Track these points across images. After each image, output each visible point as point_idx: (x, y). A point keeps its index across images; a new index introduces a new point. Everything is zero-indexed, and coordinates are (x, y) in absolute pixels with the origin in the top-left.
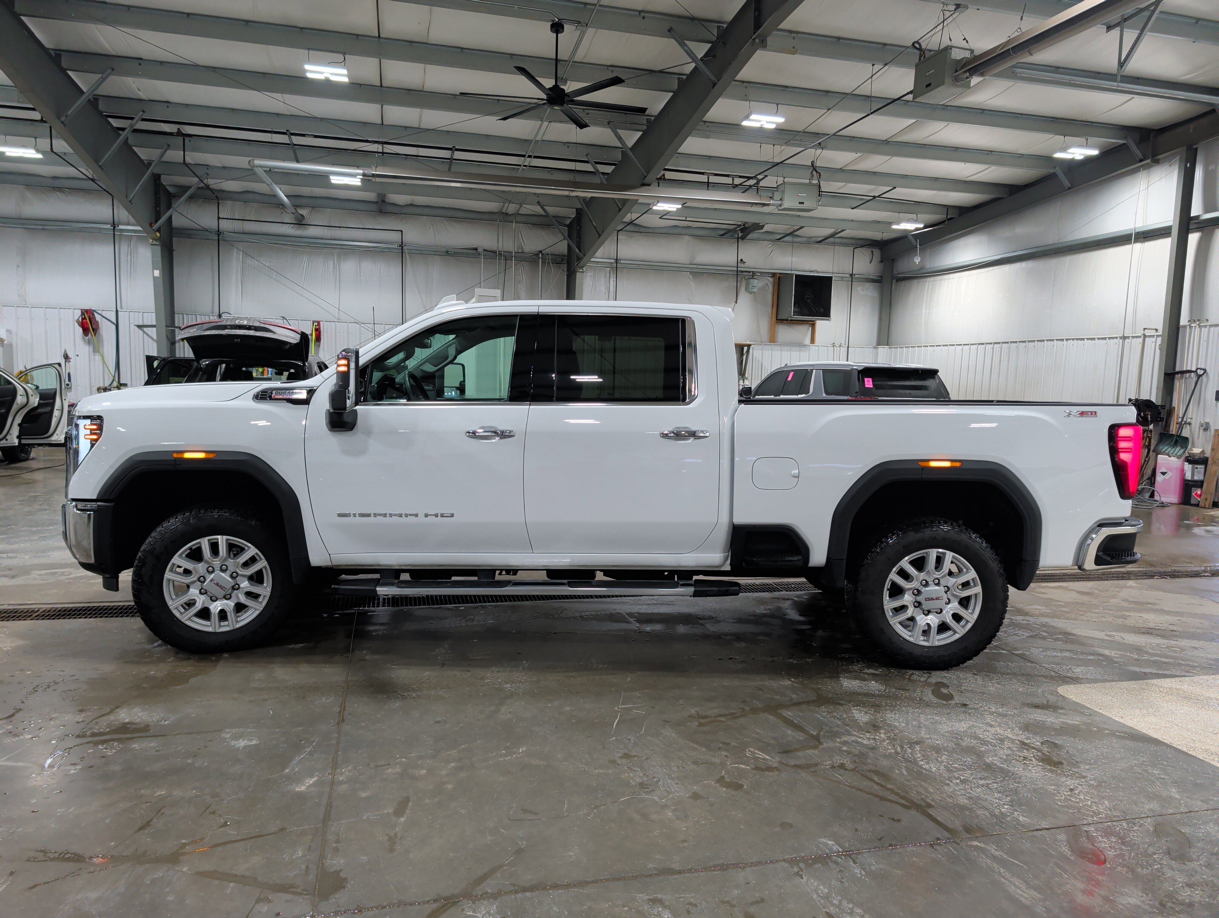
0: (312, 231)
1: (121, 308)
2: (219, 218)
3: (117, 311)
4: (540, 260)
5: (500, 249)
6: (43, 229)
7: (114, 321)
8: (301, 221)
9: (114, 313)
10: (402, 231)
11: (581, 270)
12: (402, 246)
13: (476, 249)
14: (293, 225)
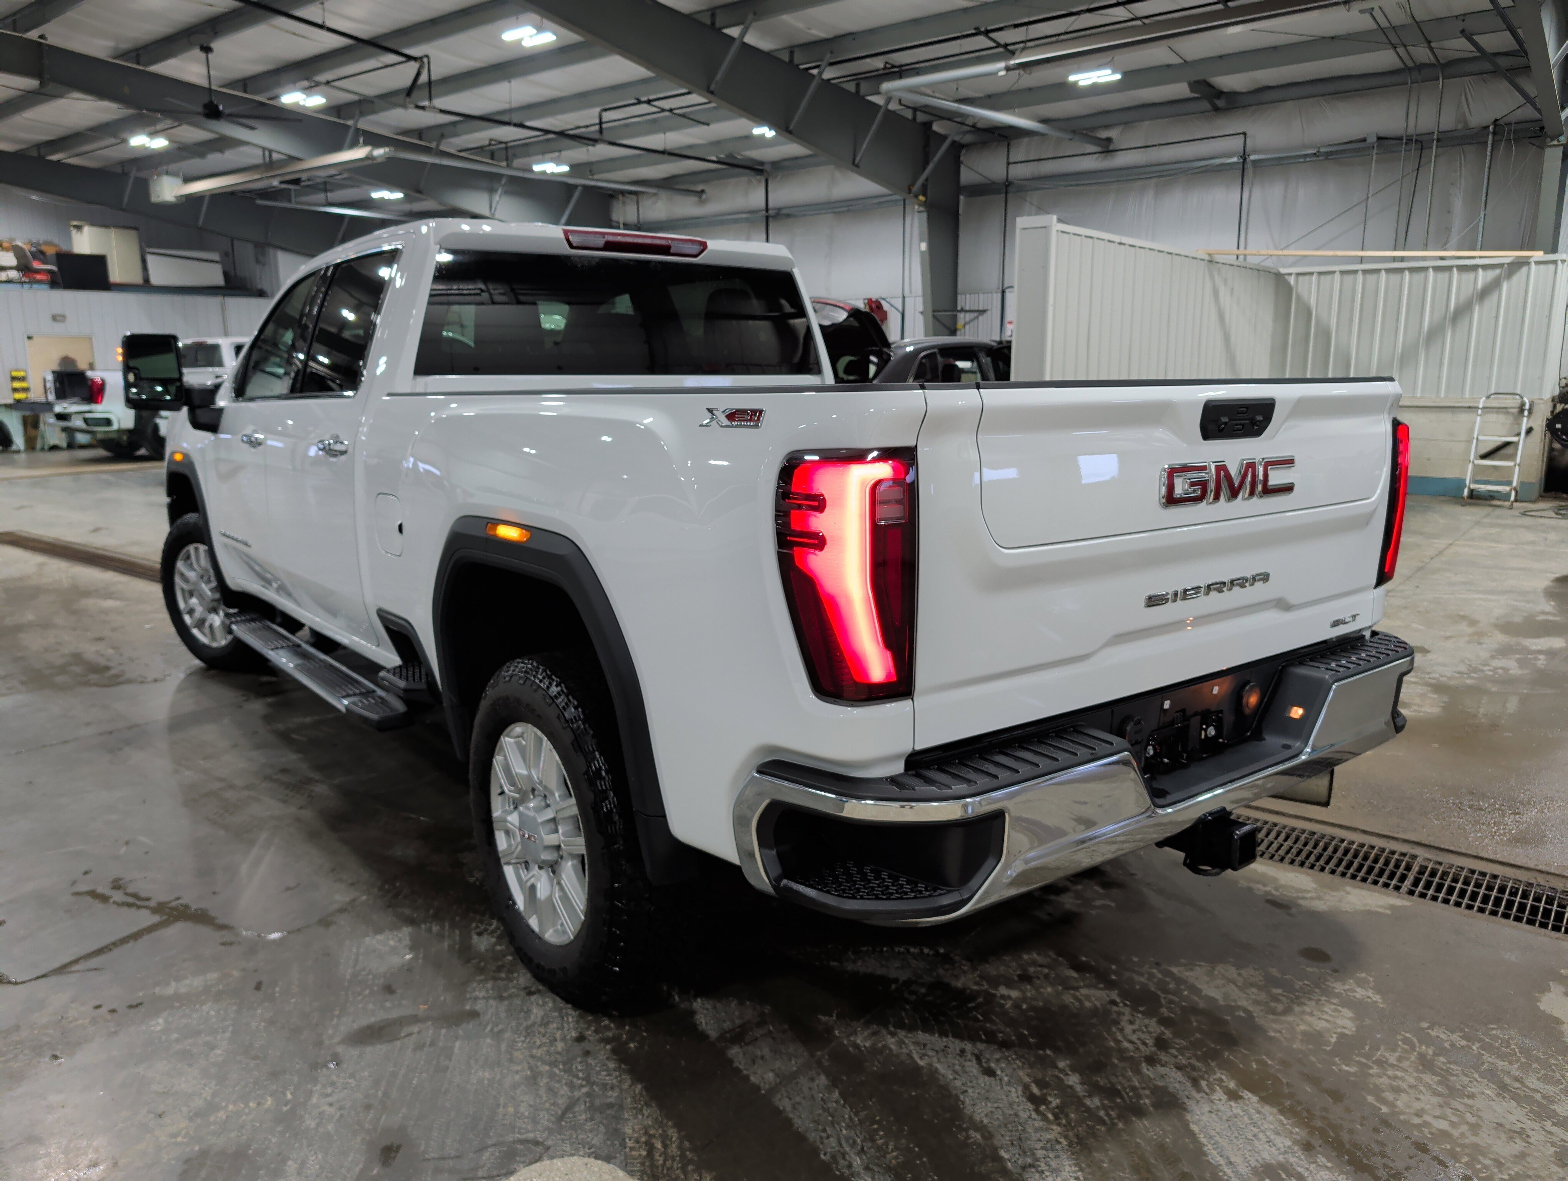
0: (1121, 160)
1: (911, 292)
2: (1008, 164)
3: (904, 297)
4: (1490, 137)
5: (1411, 131)
6: (849, 211)
7: (900, 308)
8: (1108, 147)
9: (900, 300)
10: (1245, 134)
11: (1555, 142)
12: (1244, 157)
13: (1364, 140)
14: (1097, 155)
